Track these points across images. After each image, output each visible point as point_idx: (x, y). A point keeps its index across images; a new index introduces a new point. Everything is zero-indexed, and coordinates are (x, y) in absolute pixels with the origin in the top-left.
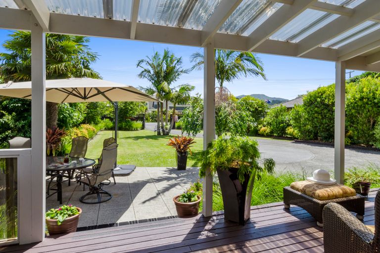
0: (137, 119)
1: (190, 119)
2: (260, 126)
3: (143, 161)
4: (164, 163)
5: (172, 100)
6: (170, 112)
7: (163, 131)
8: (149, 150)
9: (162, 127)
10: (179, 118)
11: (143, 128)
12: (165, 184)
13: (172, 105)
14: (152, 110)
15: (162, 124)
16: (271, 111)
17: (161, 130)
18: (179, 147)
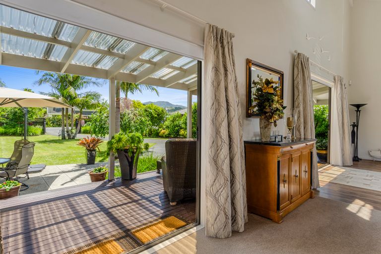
0: (35, 123)
1: (98, 124)
2: (160, 129)
3: (52, 161)
4: (74, 161)
5: (78, 105)
6: (76, 116)
7: (69, 135)
8: (55, 152)
9: (67, 132)
10: (86, 122)
11: (43, 132)
12: (77, 173)
13: (78, 109)
14: (54, 114)
15: (67, 129)
16: (169, 117)
17: (66, 135)
18: (89, 146)
